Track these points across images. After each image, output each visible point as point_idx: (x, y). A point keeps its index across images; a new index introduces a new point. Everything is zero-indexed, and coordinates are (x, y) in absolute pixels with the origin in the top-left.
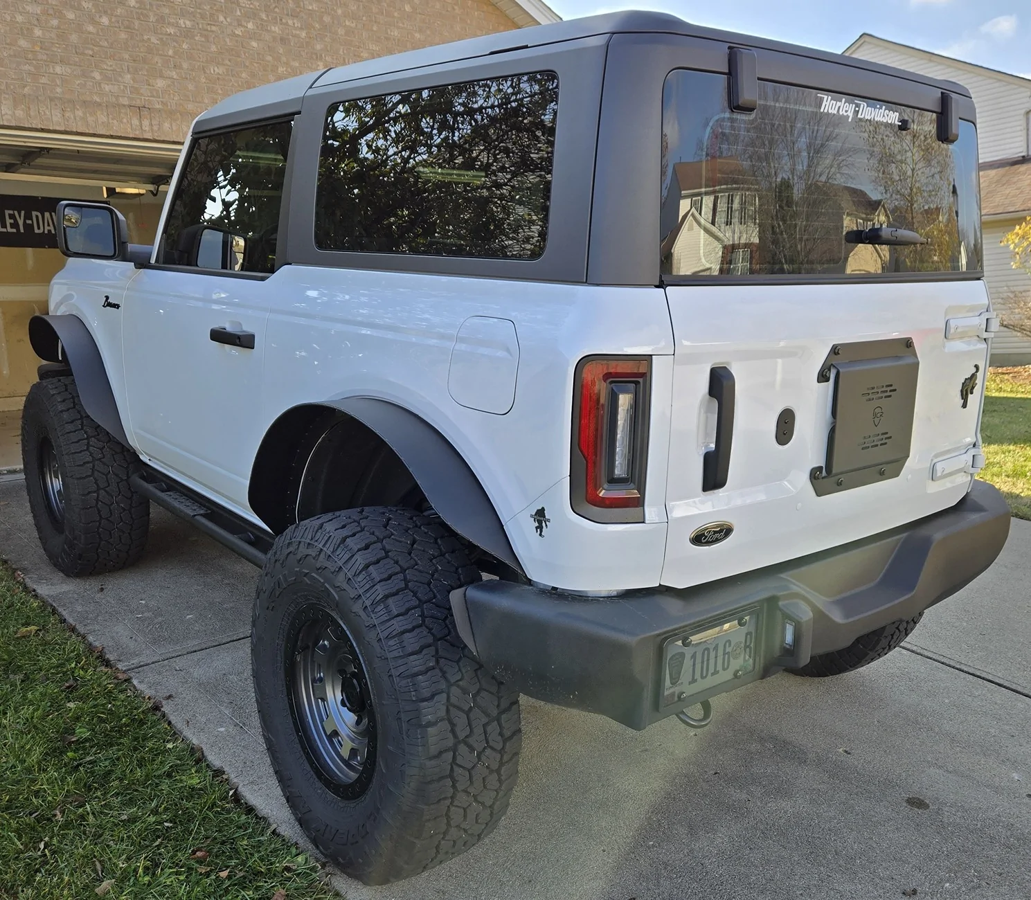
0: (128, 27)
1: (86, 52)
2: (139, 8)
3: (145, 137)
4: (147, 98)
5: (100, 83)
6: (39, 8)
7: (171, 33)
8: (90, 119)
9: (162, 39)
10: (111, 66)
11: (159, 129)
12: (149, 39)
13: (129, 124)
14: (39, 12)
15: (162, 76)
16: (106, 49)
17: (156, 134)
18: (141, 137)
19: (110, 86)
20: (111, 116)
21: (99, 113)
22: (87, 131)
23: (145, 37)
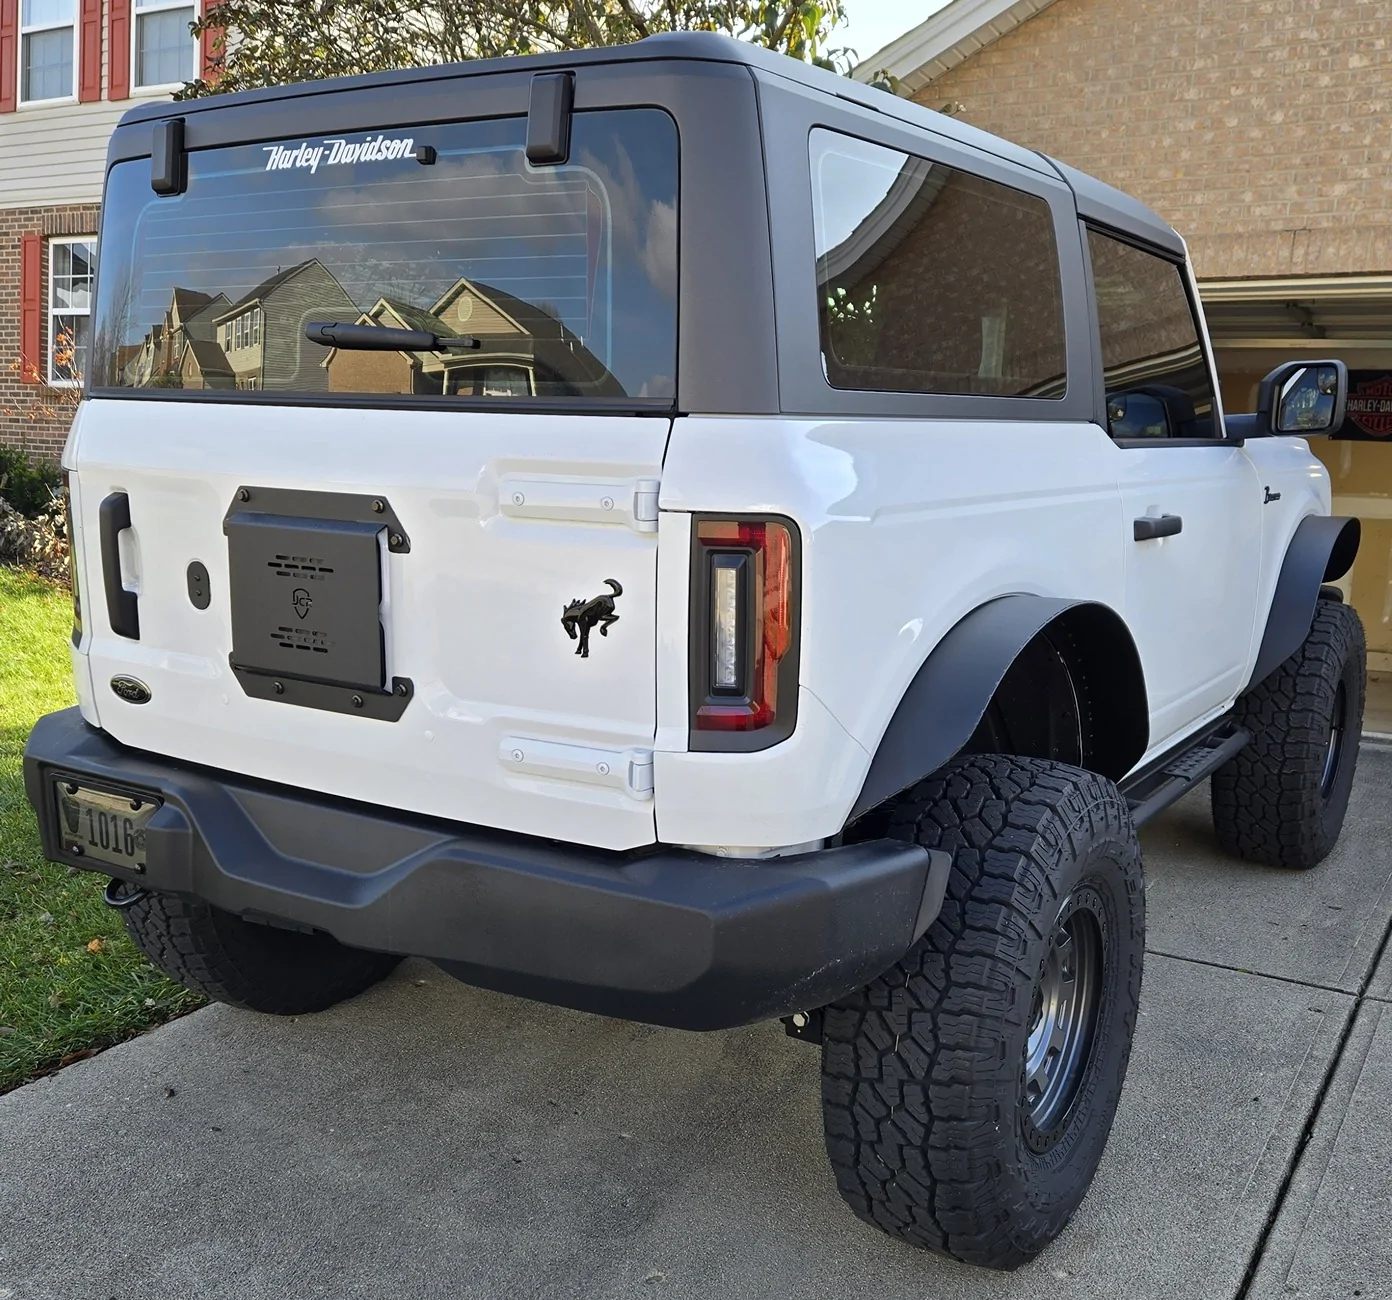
0: (1310, 118)
1: (1241, 167)
2: (1335, 86)
3: (1294, 272)
4: (1311, 216)
5: (1249, 207)
6: (1194, 122)
7: (1375, 111)
8: (1222, 258)
9: (1358, 123)
10: (1271, 179)
11: (1317, 258)
12: (1338, 128)
13: (1277, 257)
14: (1192, 127)
15: (1344, 179)
16: (1268, 158)
17: (1310, 266)
18: (1288, 273)
19: (1264, 208)
20: (1251, 250)
21: (1236, 247)
22: (1214, 276)
23: (1333, 127)
